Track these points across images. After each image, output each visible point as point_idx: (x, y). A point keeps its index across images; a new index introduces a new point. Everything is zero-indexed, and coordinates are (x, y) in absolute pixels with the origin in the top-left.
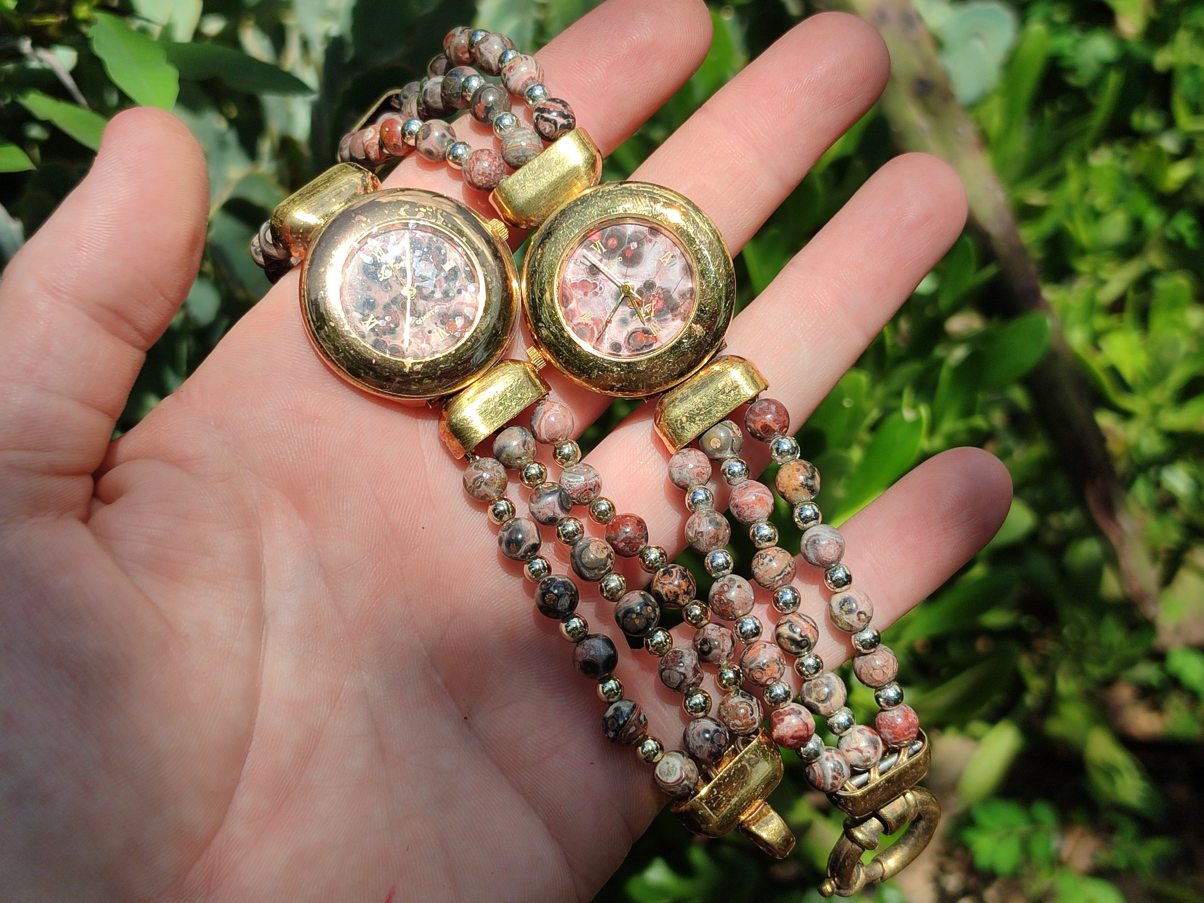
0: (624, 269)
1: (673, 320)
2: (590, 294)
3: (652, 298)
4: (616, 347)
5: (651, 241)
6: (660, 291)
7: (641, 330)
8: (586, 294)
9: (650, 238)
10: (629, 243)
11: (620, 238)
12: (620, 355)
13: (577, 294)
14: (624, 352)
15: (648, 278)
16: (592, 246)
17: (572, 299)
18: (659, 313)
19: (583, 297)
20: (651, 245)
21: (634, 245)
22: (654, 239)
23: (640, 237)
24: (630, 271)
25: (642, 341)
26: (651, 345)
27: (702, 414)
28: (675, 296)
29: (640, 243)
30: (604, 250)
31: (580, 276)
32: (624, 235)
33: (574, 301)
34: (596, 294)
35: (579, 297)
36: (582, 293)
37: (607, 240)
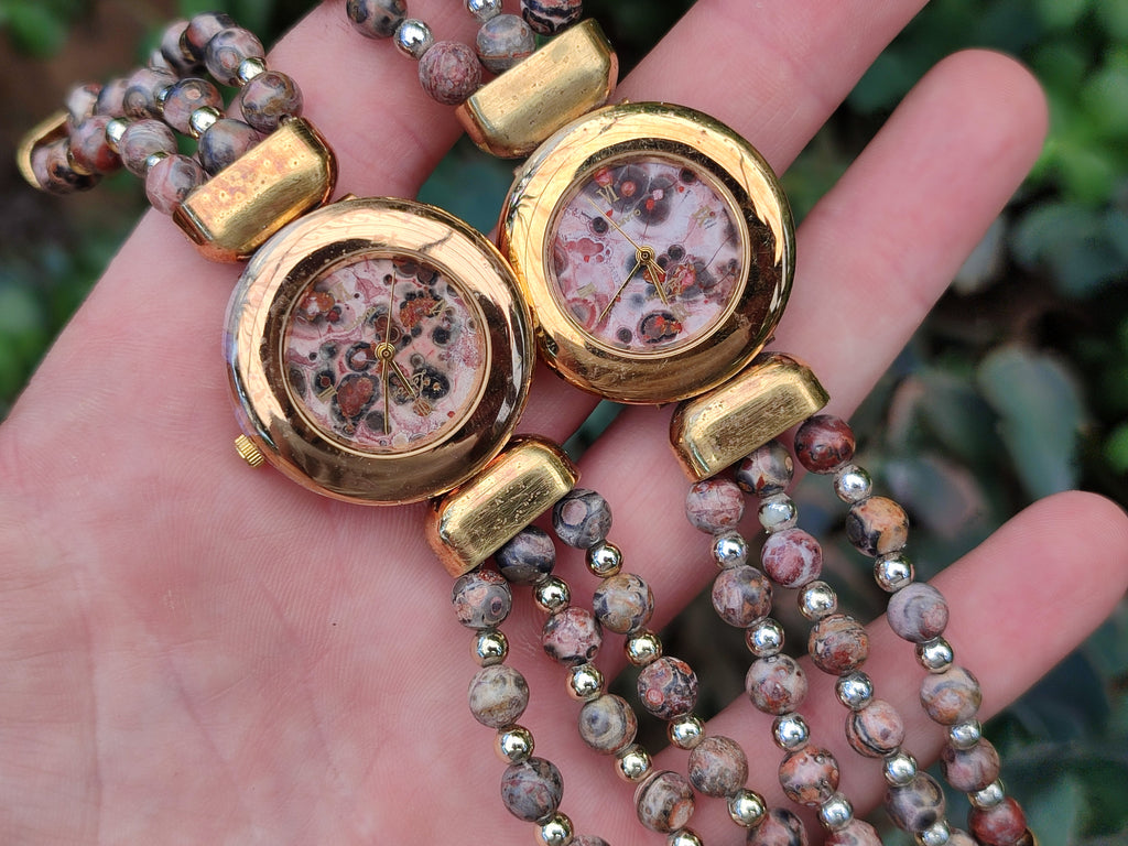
0: (642, 227)
1: (706, 302)
2: (593, 258)
3: (678, 270)
4: (625, 335)
5: (682, 189)
6: (691, 262)
7: (660, 313)
8: (587, 259)
9: (682, 185)
10: (651, 191)
11: (640, 183)
12: (628, 348)
13: (575, 257)
14: (636, 343)
15: (674, 242)
16: (599, 191)
17: (567, 265)
18: (688, 292)
19: (583, 263)
20: (682, 195)
21: (658, 194)
22: (687, 187)
23: (667, 183)
24: (651, 230)
25: (660, 330)
26: (673, 336)
27: (739, 437)
28: (712, 270)
29: (667, 191)
30: (616, 199)
31: (580, 233)
32: (645, 179)
33: (570, 267)
34: (601, 259)
35: (577, 262)
36: (581, 256)
37: (621, 184)
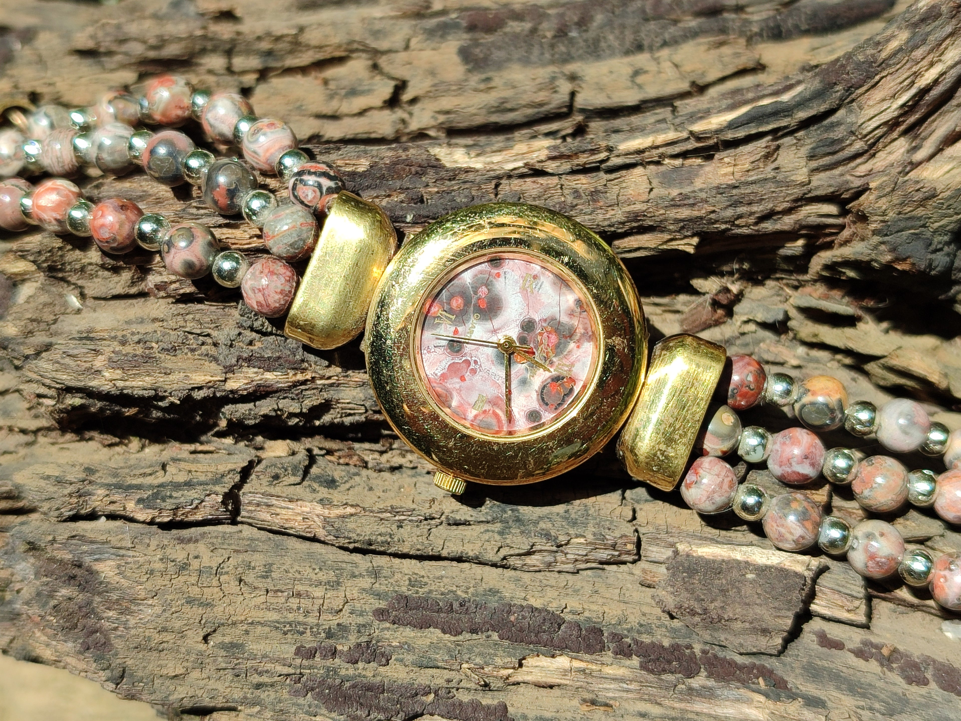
0: (488, 325)
1: (578, 347)
2: (468, 375)
3: (539, 338)
4: (533, 416)
5: (498, 275)
6: (544, 325)
7: (549, 380)
8: (463, 379)
9: (496, 271)
10: (476, 293)
11: (463, 294)
12: (543, 424)
13: (454, 383)
14: (547, 416)
15: (522, 318)
16: (436, 321)
17: (451, 394)
18: (559, 349)
19: (462, 384)
20: (502, 279)
21: (483, 291)
22: (501, 271)
23: (483, 278)
24: (497, 322)
25: (559, 393)
26: (571, 390)
28: (564, 319)
29: (488, 284)
30: (453, 317)
31: (444, 363)
32: (464, 286)
33: (455, 394)
34: (474, 371)
35: (457, 386)
36: (458, 380)
37: (449, 304)
